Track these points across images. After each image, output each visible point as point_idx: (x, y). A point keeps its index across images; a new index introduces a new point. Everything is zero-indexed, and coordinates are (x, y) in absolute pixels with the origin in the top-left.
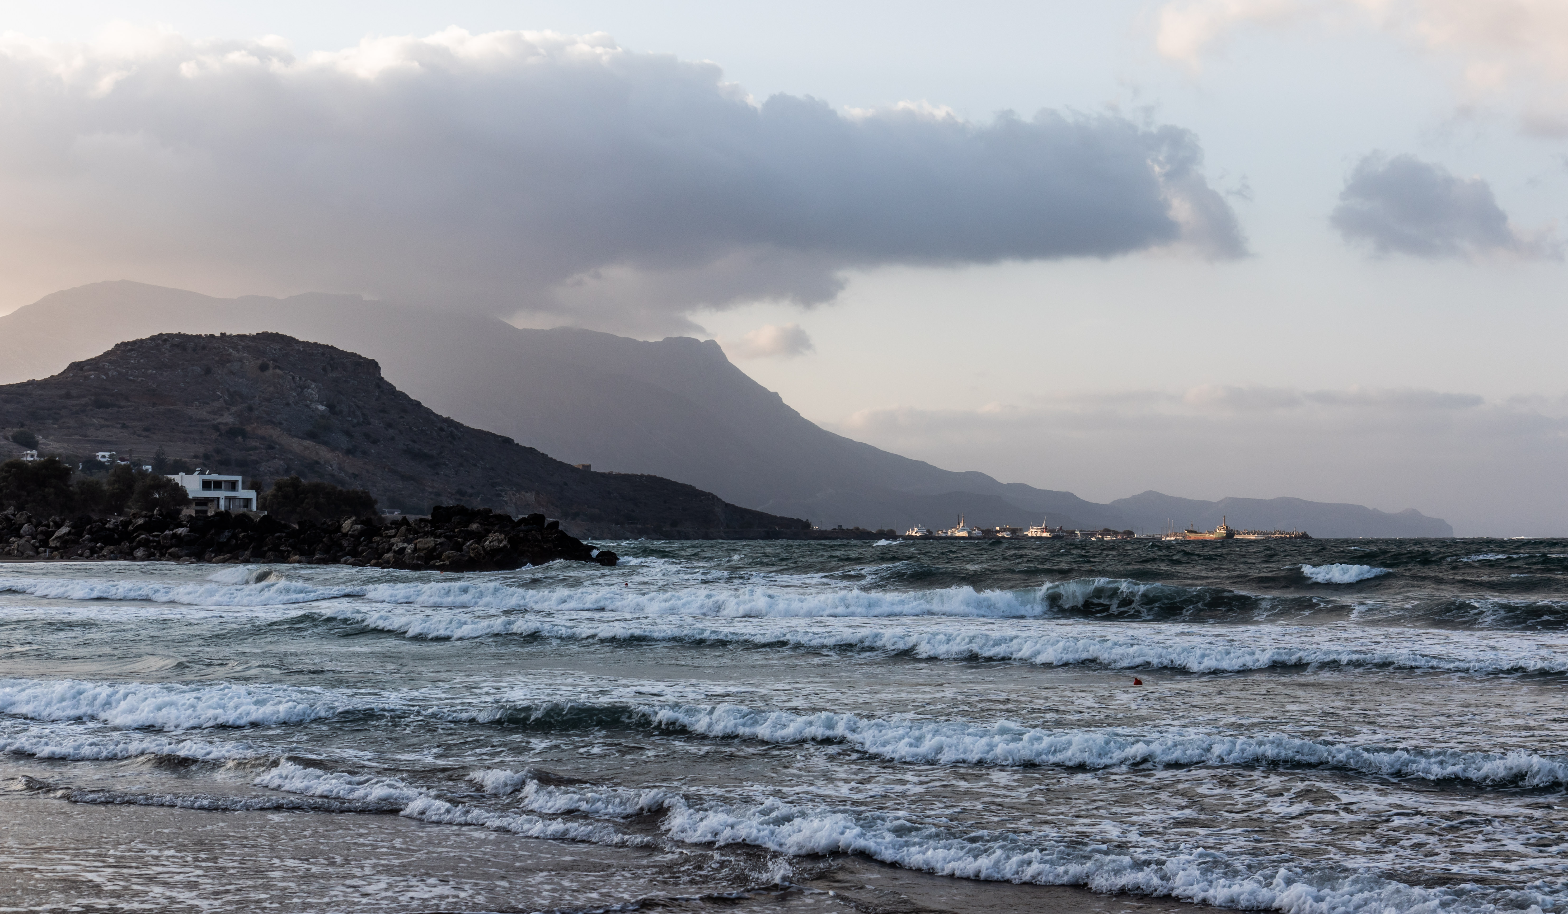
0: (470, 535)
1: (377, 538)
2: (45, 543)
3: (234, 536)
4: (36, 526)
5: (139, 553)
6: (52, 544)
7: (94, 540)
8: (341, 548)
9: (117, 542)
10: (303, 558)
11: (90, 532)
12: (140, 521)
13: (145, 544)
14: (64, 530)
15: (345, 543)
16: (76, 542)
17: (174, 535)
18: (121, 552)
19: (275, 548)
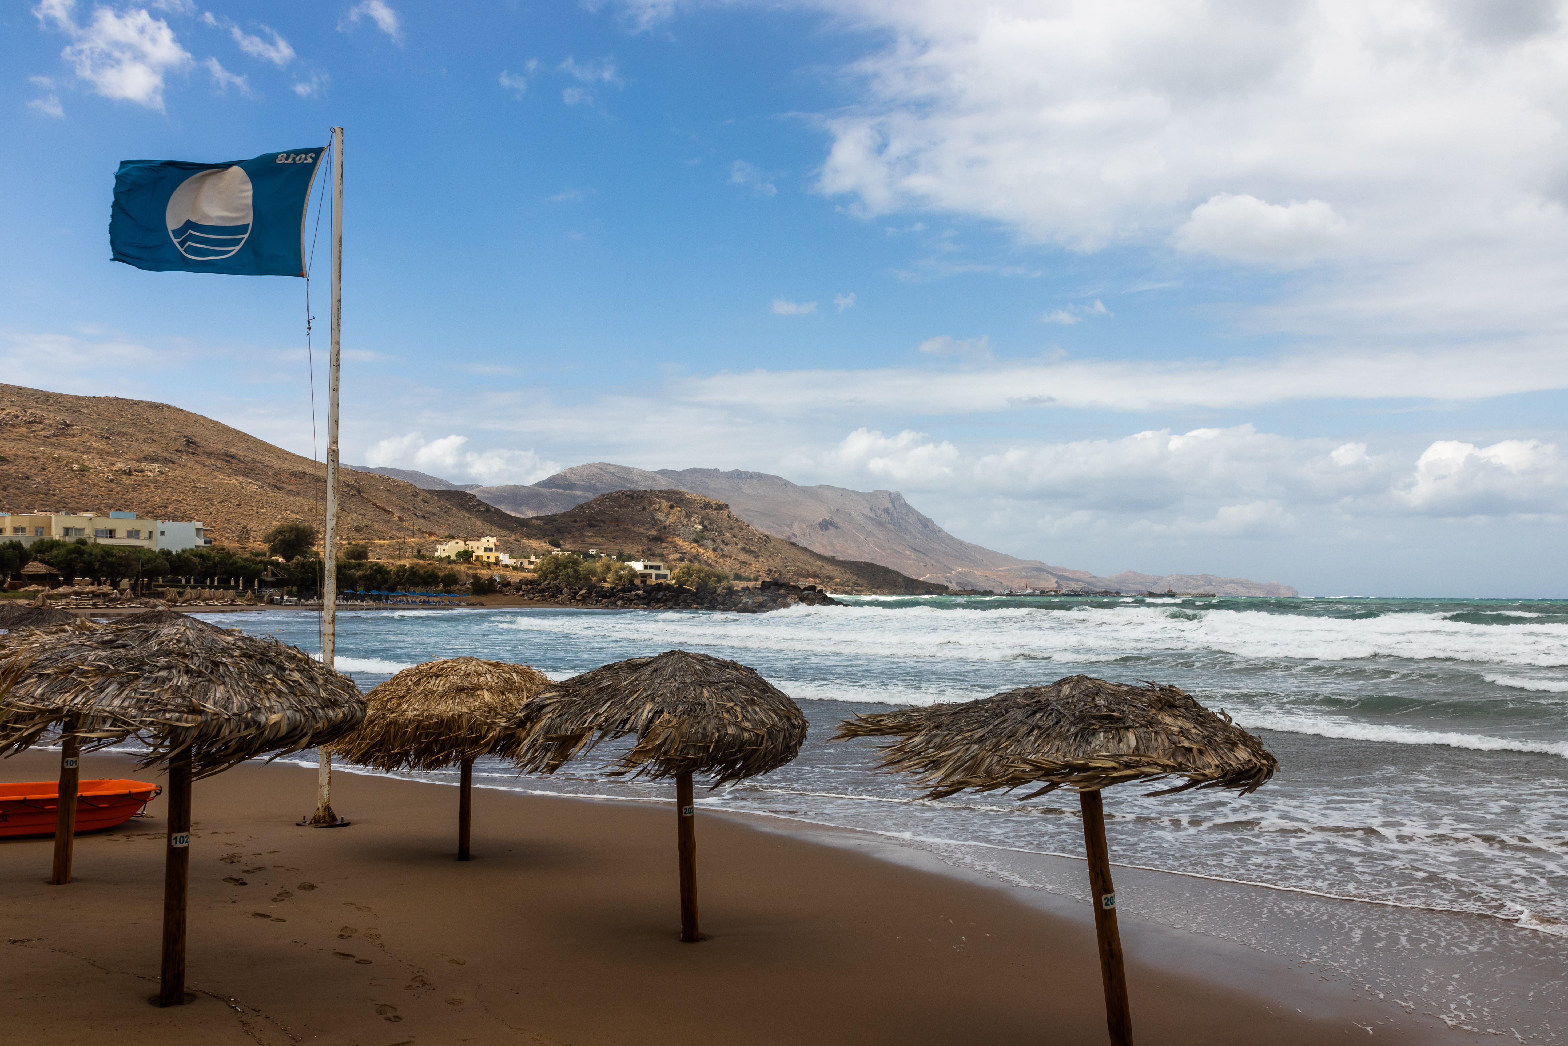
0: (781, 596)
1: (734, 597)
2: (574, 597)
3: (665, 595)
4: (570, 589)
5: (619, 603)
6: (578, 598)
7: (598, 597)
8: (717, 601)
9: (609, 597)
10: (699, 606)
11: (596, 592)
12: (620, 587)
13: (622, 598)
14: (583, 591)
15: (719, 599)
16: (589, 597)
17: (636, 594)
18: (611, 602)
19: (685, 601)
